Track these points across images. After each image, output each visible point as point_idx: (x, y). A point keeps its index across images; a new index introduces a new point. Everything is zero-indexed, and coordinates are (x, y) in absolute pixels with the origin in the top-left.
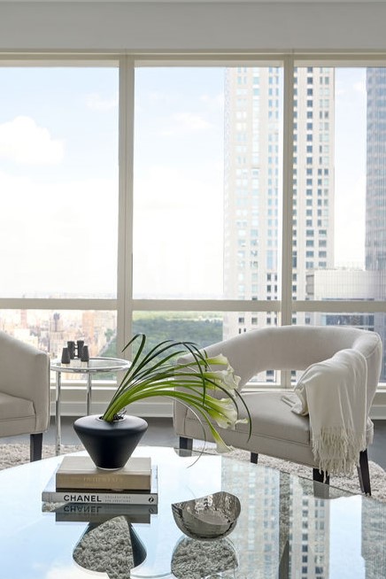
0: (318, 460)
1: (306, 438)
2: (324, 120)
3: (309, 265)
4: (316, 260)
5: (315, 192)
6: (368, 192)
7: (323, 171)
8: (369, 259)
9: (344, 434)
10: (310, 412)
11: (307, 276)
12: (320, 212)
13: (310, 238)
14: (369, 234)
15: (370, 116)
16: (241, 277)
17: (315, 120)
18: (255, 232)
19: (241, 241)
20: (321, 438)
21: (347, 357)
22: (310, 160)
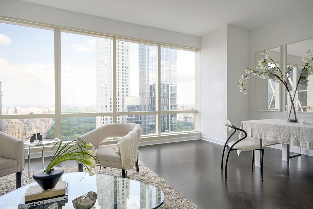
0: (124, 167)
1: (120, 160)
2: (127, 52)
3: (123, 96)
4: (125, 94)
5: (124, 73)
6: (139, 74)
7: (127, 68)
8: (140, 94)
9: (131, 158)
10: (121, 152)
11: (123, 99)
12: (126, 80)
13: (123, 87)
14: (140, 87)
15: (140, 52)
16: (102, 99)
17: (124, 52)
18: (106, 85)
19: (102, 88)
20: (124, 161)
21: (131, 134)
22: (123, 64)
